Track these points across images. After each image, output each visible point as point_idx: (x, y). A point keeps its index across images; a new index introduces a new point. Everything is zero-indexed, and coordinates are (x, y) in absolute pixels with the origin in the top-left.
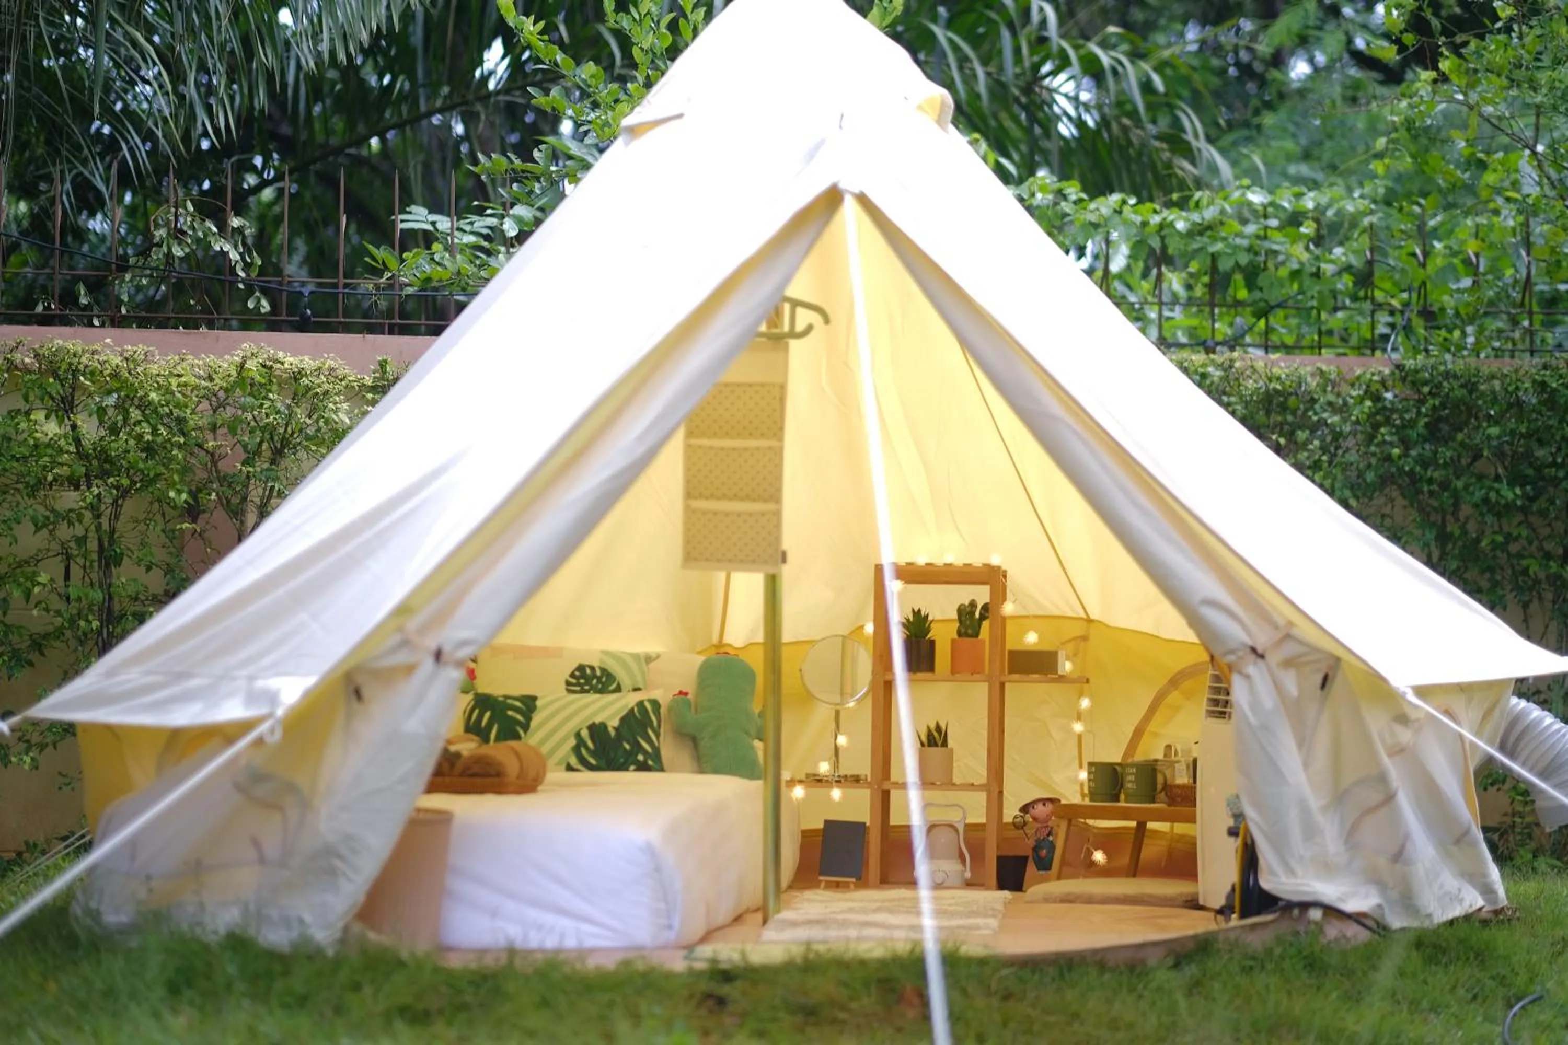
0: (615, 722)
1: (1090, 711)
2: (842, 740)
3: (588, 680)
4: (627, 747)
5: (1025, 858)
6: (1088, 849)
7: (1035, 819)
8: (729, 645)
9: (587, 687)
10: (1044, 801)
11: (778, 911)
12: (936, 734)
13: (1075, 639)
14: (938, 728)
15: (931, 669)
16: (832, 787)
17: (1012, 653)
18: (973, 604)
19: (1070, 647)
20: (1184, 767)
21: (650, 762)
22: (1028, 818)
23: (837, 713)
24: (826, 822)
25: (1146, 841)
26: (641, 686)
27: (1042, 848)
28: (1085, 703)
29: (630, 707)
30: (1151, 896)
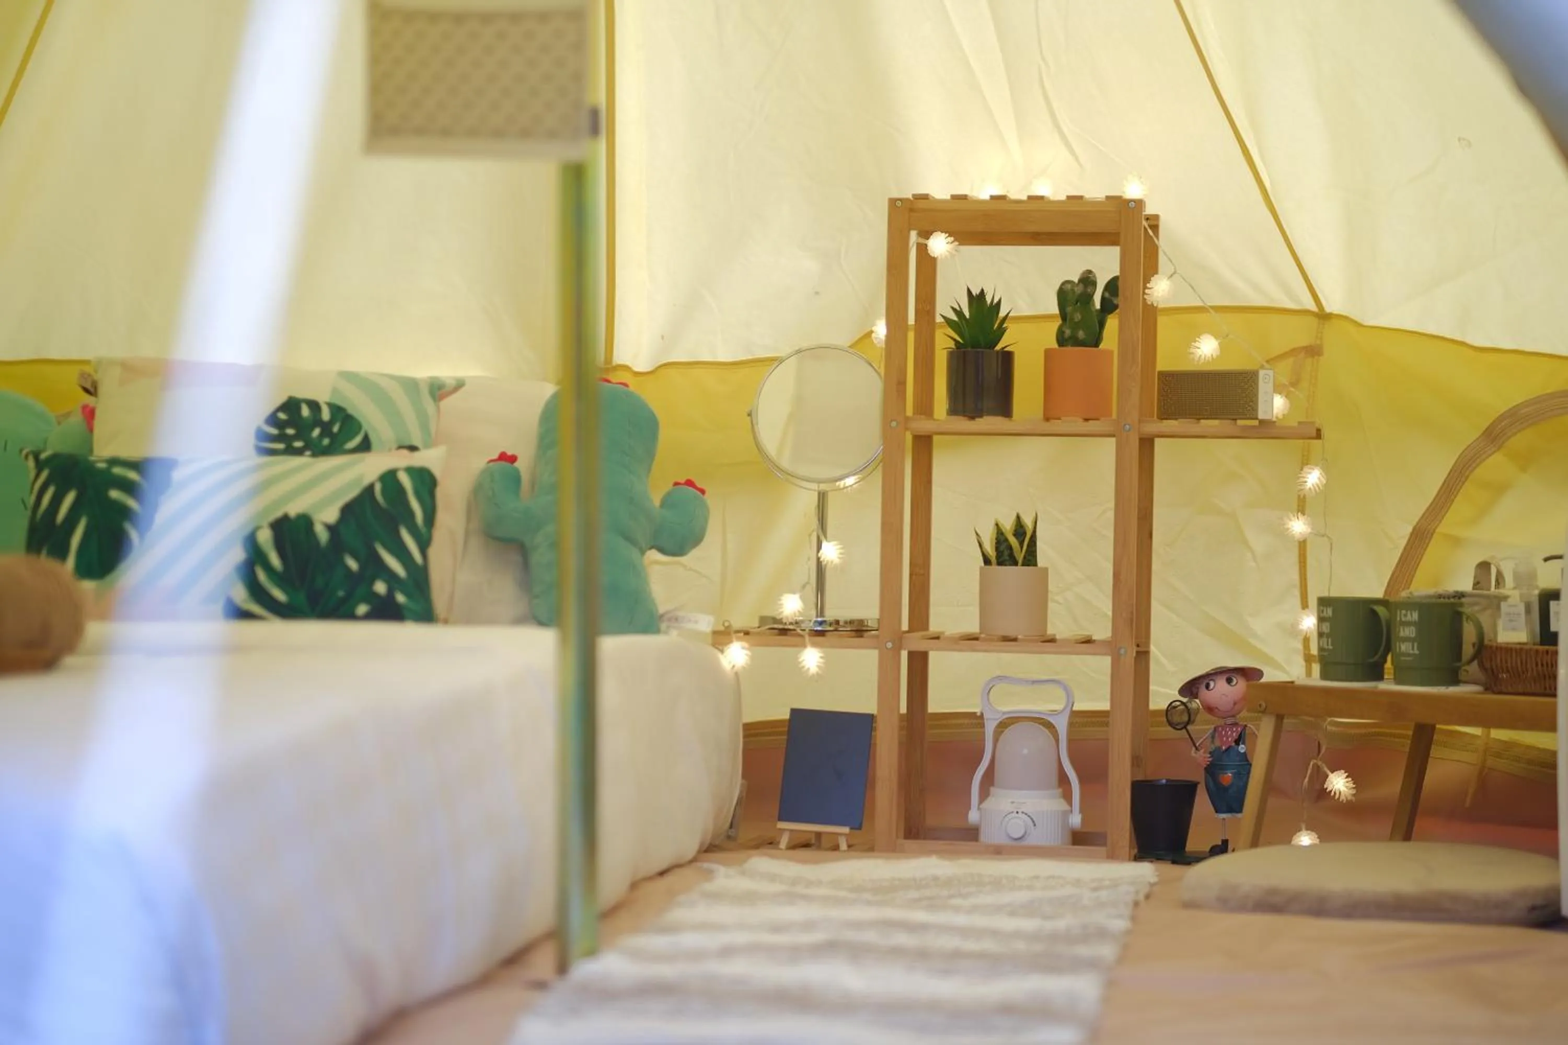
0: (331, 515)
1: (1325, 491)
2: (831, 552)
3: (303, 429)
4: (353, 564)
5: (1189, 789)
6: (1317, 768)
7: (1210, 709)
8: (626, 368)
9: (298, 444)
10: (1229, 674)
11: (592, 952)
12: (1013, 541)
13: (1293, 352)
14: (1020, 530)
15: (1005, 409)
16: (804, 646)
17: (1166, 377)
18: (1088, 280)
19: (1285, 366)
20: (1522, 608)
21: (400, 598)
22: (1196, 704)
23: (822, 498)
24: (794, 712)
25: (1435, 752)
26: (416, 442)
27: (1224, 768)
28: (1313, 478)
29: (366, 482)
30: (1455, 898)
